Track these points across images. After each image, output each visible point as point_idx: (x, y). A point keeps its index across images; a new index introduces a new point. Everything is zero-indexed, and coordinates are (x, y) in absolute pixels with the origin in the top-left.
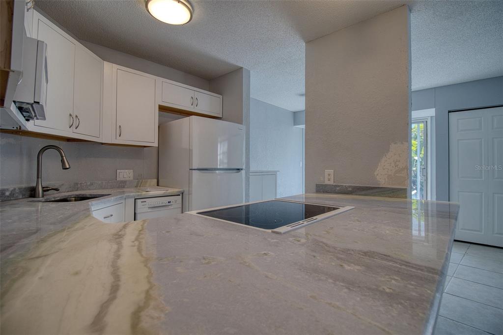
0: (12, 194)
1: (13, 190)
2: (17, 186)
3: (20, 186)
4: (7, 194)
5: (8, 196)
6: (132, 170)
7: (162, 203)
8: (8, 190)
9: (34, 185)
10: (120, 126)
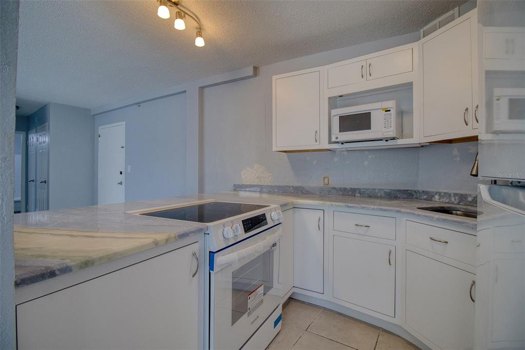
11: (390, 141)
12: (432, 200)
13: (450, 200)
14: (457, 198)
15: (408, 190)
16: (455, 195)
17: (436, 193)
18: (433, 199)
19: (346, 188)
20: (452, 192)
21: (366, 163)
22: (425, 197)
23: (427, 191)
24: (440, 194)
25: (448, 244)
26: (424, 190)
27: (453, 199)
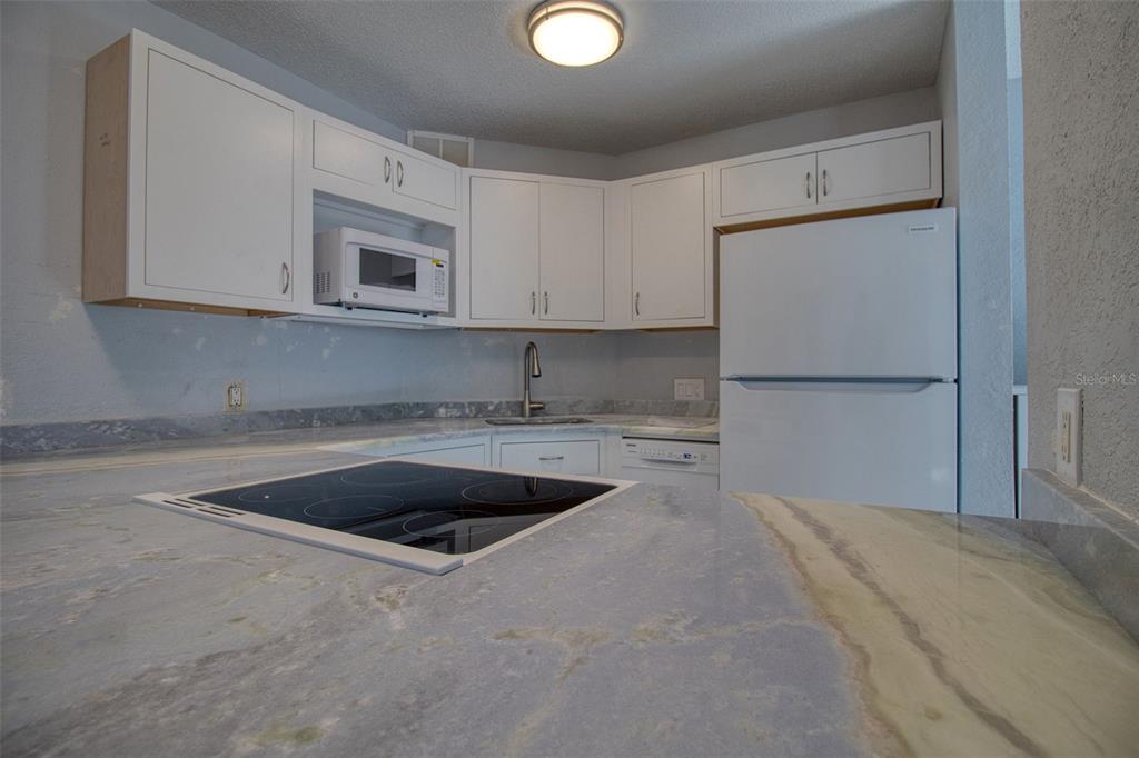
0: (498, 408)
1: (497, 405)
2: (504, 400)
3: (508, 400)
4: (491, 408)
5: (492, 412)
6: (702, 381)
7: (670, 455)
8: (492, 403)
9: (521, 399)
10: (638, 295)
11: (429, 317)
12: (432, 417)
13: (464, 412)
14: (473, 408)
15: (394, 405)
16: (470, 404)
17: (441, 405)
18: (436, 415)
19: (292, 411)
20: (465, 401)
21: (326, 353)
22: (421, 412)
23: (423, 404)
24: (446, 405)
25: (564, 461)
26: (416, 401)
27: (467, 411)
